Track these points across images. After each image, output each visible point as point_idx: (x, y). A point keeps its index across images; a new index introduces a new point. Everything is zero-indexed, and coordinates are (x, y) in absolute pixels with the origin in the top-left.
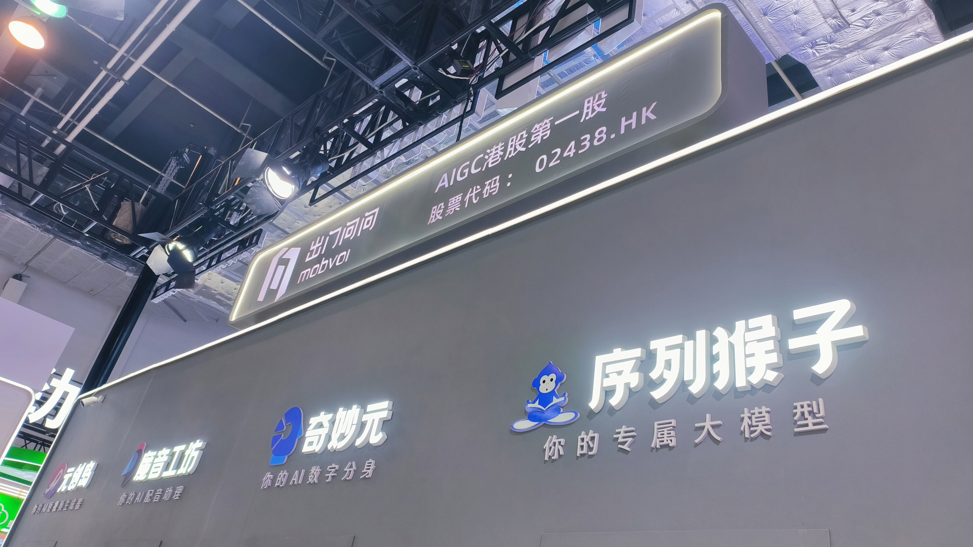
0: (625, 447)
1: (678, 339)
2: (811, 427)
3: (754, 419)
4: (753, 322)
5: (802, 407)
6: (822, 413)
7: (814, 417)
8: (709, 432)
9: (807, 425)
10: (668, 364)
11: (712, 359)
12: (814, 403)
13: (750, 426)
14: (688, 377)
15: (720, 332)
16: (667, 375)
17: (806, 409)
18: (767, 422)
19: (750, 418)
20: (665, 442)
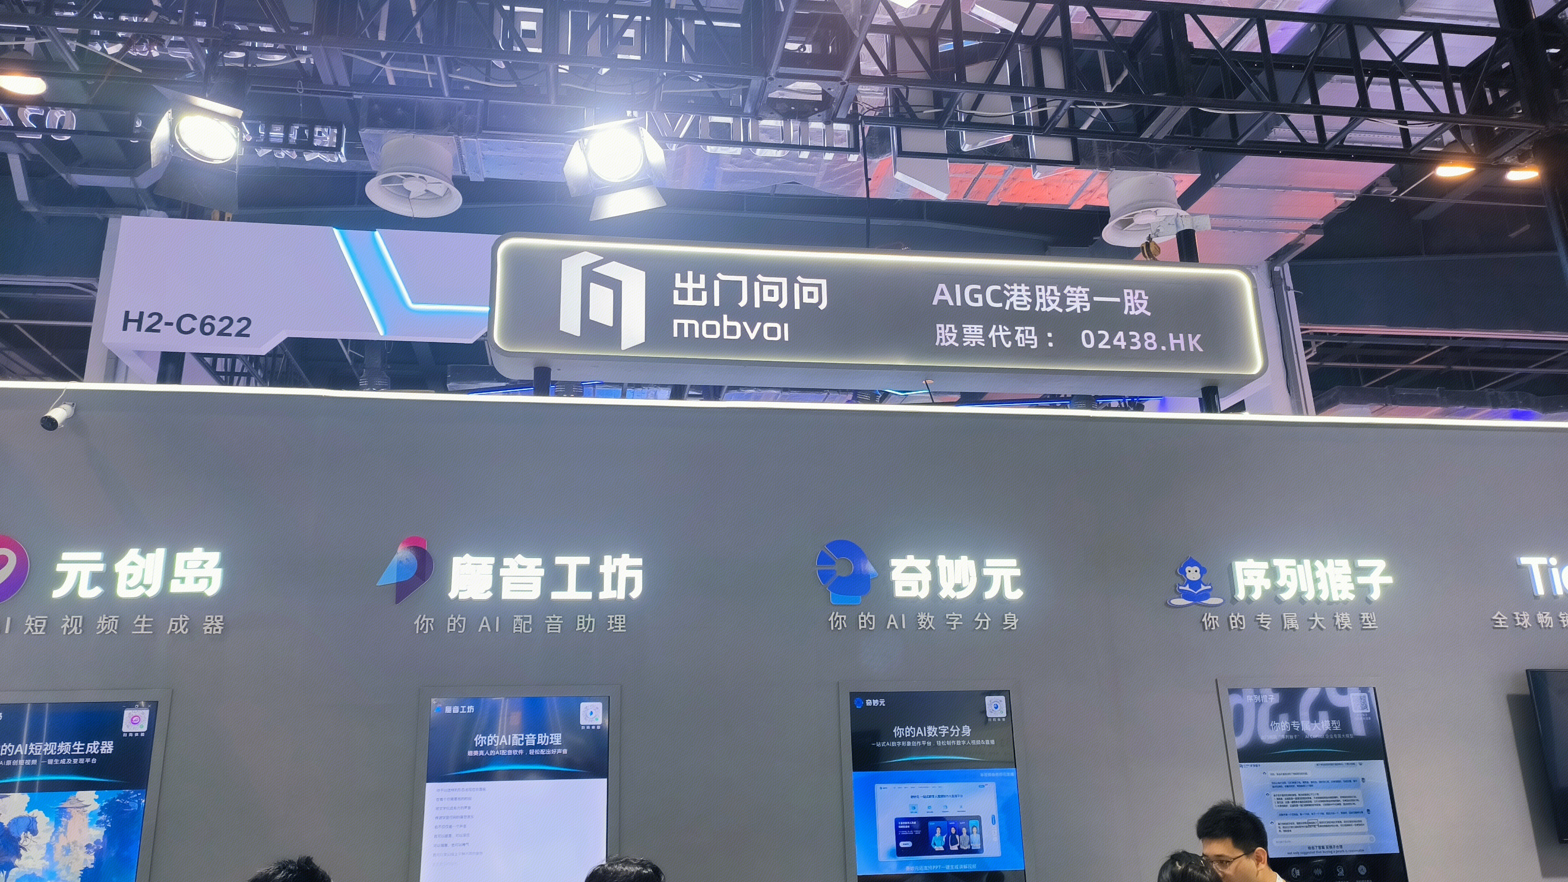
0: (1266, 627)
1: (1292, 562)
2: (1370, 627)
3: (1342, 620)
4: (1339, 562)
5: (1365, 615)
6: (1375, 621)
7: (1372, 622)
8: (1318, 625)
9: (1368, 625)
10: (1289, 578)
11: (1316, 581)
12: (1371, 614)
13: (1341, 623)
14: (1303, 589)
15: (1318, 563)
16: (1289, 584)
17: (1368, 617)
18: (1349, 622)
19: (1340, 619)
20: (1293, 627)
